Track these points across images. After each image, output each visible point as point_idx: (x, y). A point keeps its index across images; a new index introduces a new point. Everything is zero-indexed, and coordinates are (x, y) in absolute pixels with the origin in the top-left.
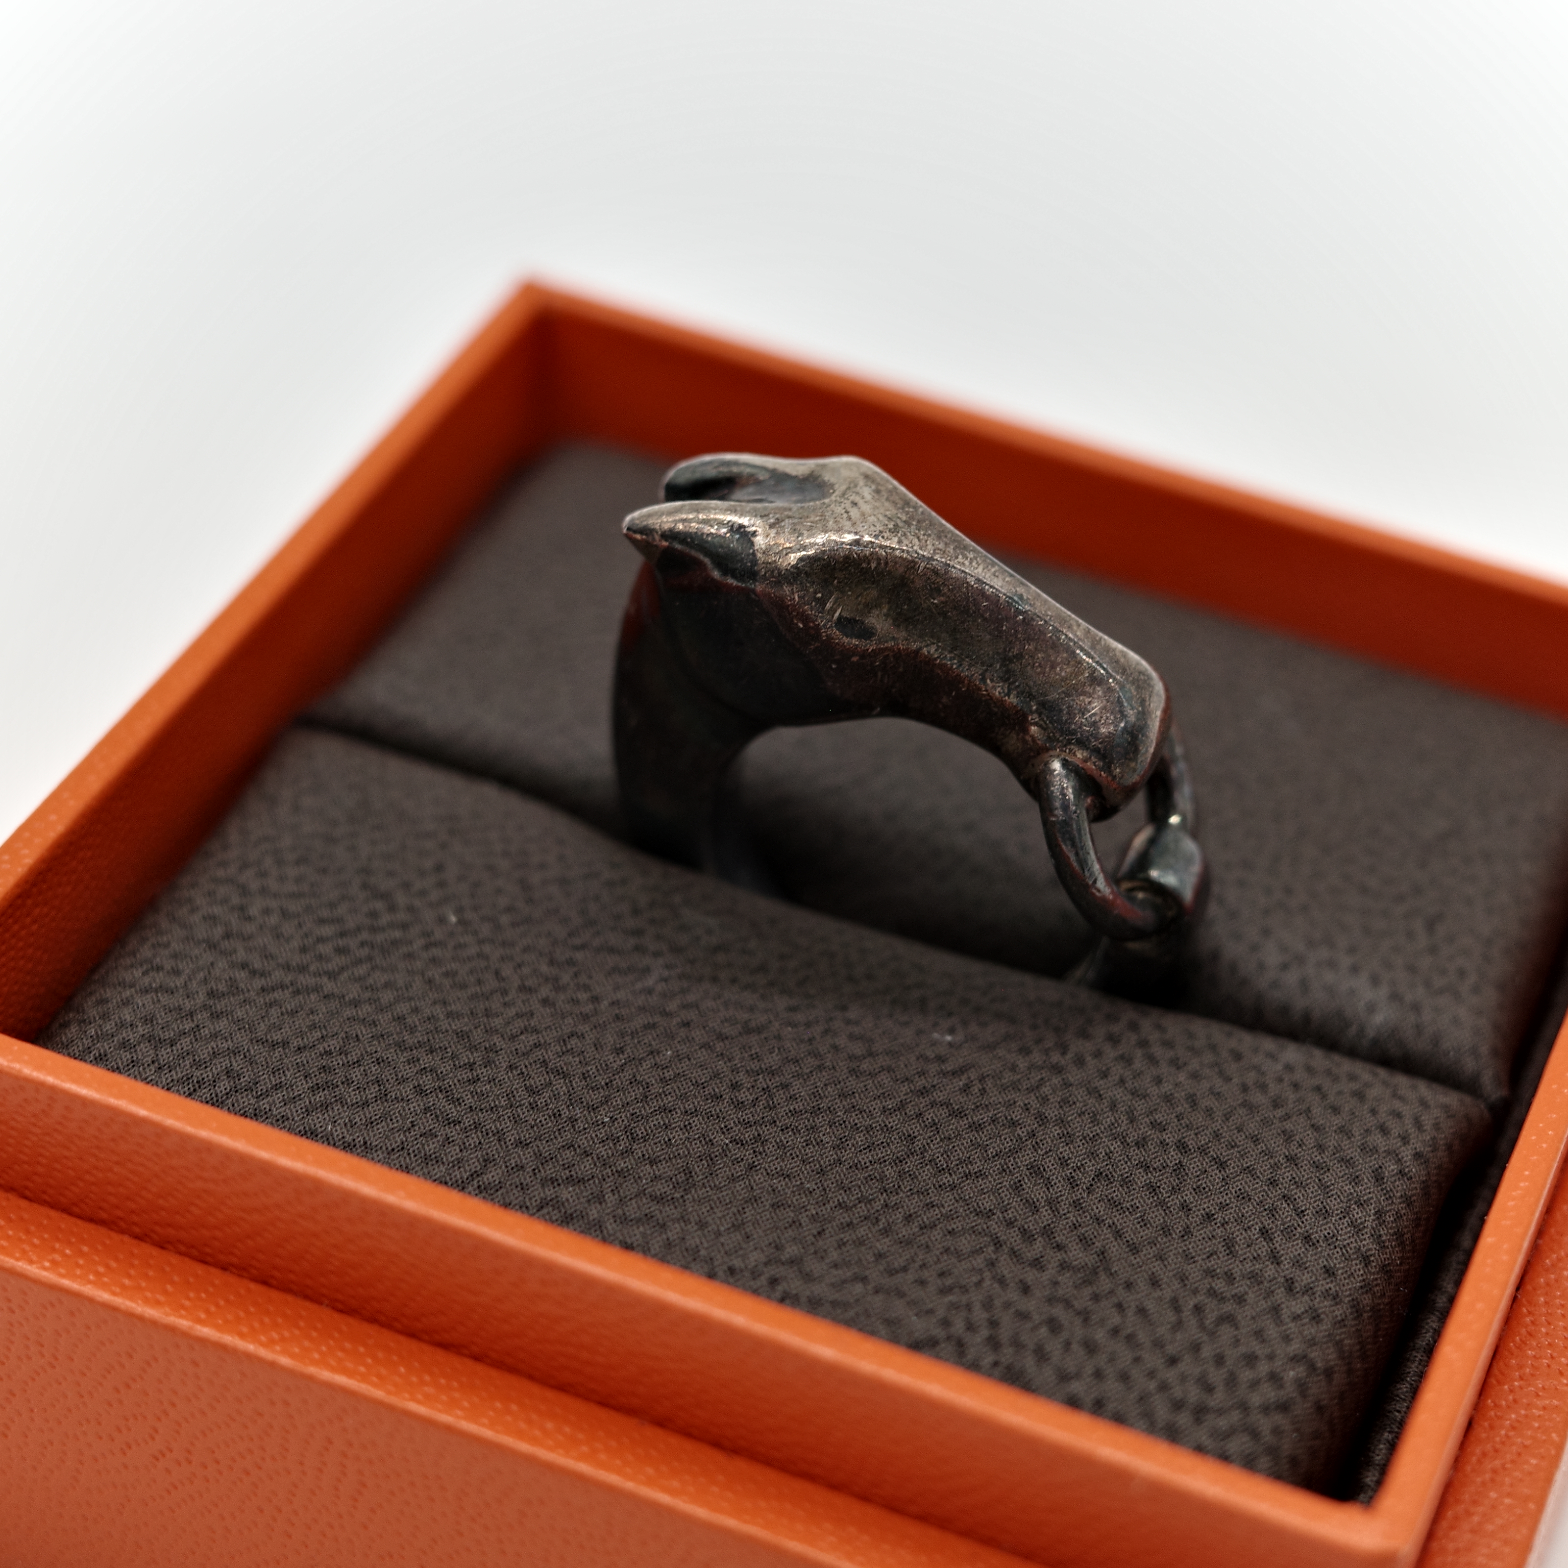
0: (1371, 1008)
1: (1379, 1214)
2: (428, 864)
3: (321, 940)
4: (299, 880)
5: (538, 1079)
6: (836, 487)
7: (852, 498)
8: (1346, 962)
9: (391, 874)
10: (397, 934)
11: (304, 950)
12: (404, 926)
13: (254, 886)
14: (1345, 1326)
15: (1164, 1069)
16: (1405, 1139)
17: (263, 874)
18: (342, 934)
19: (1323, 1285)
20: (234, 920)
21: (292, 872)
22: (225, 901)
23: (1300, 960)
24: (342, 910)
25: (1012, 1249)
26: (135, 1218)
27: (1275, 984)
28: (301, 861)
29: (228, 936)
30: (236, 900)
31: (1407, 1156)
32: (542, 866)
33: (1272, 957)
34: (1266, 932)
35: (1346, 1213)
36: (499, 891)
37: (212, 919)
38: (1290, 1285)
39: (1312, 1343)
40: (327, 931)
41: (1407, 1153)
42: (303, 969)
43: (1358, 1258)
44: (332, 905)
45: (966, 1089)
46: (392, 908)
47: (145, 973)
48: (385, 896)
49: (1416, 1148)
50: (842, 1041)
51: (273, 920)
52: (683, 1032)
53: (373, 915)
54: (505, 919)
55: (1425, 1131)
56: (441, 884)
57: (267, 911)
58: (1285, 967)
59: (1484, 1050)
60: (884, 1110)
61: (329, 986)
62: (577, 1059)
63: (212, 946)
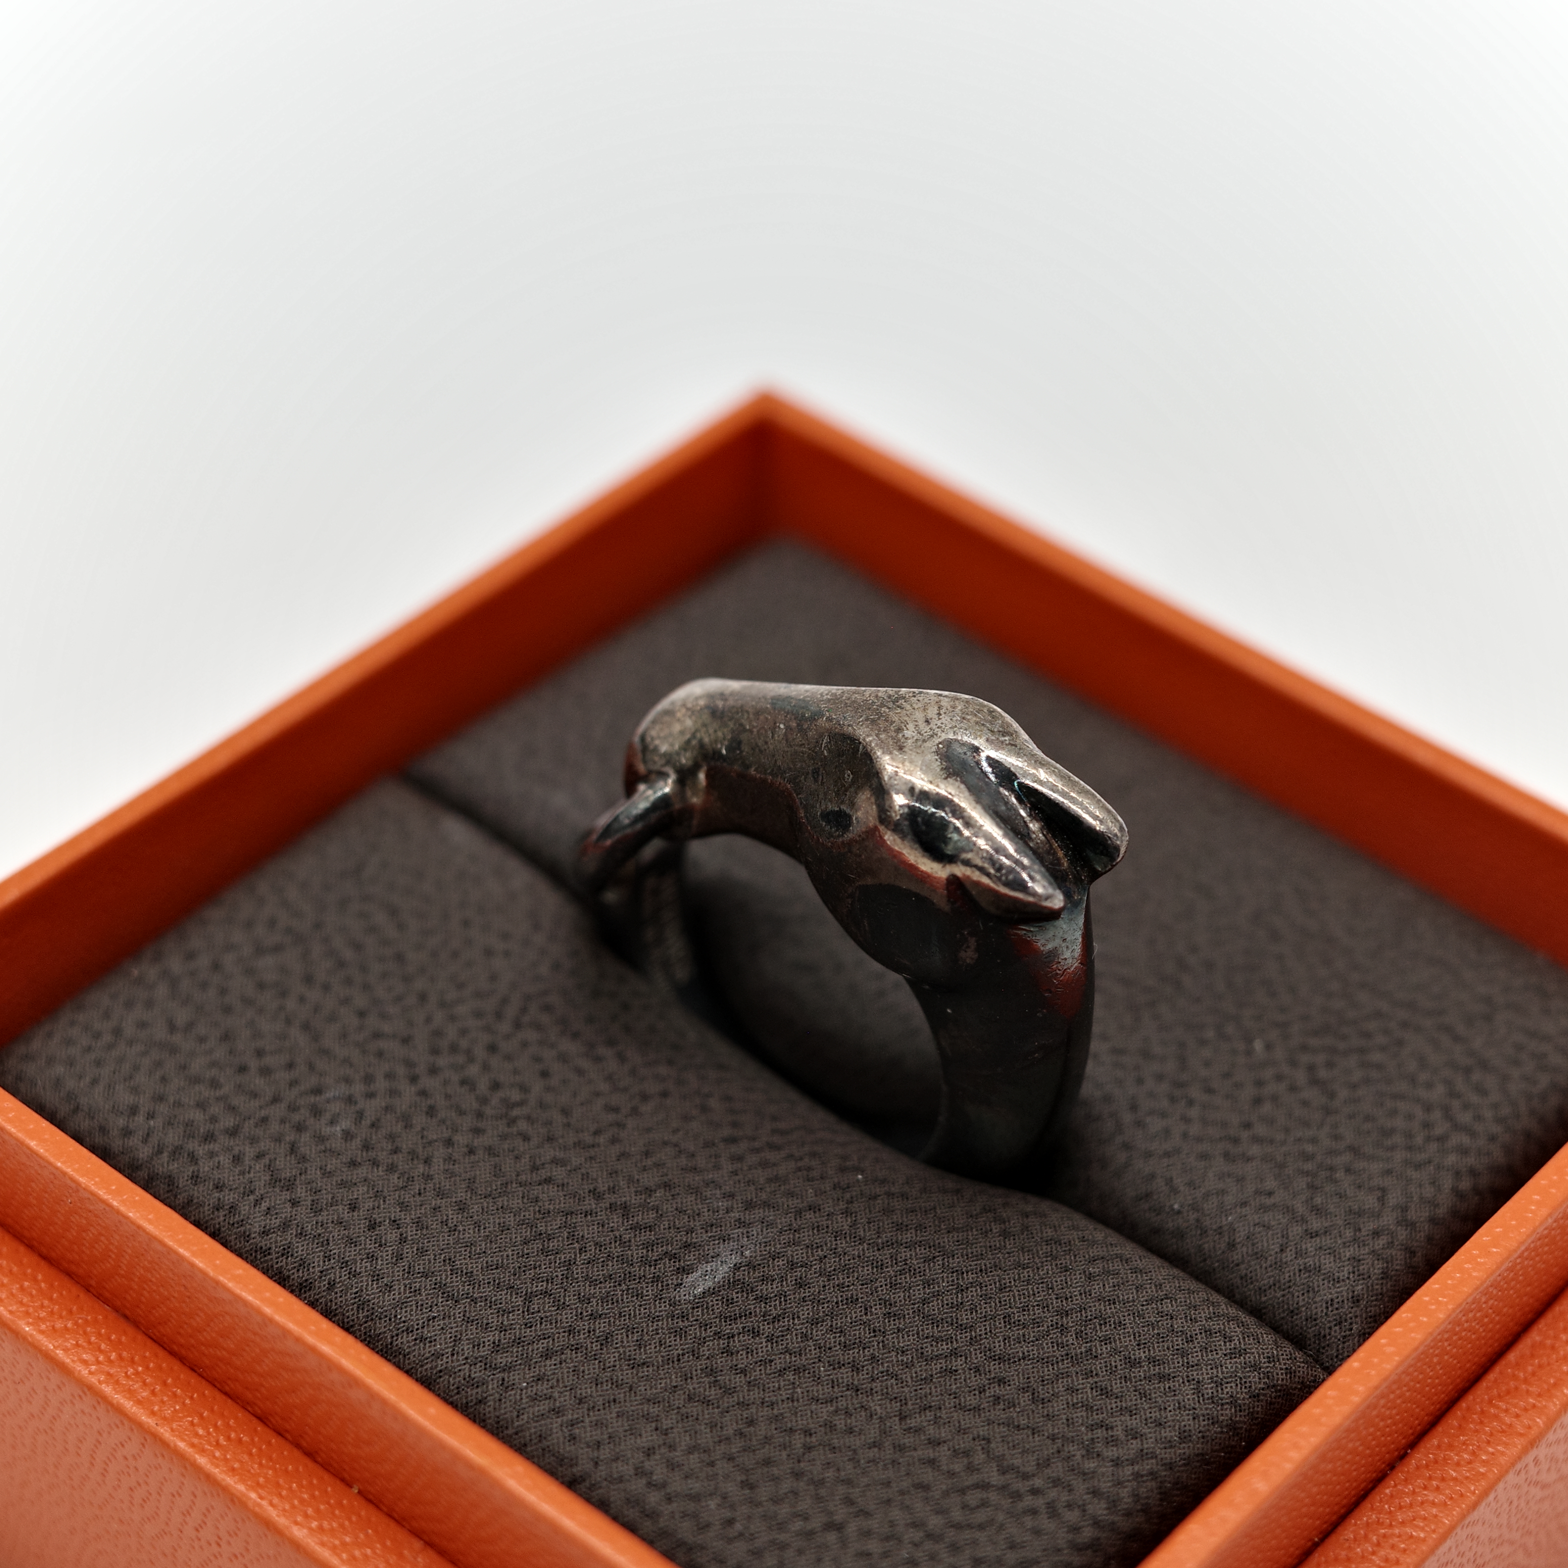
2: (1267, 1108)
3: (1383, 1049)
4: (1393, 1113)
6: (934, 749)
7: (927, 729)
9: (1305, 1103)
10: (1312, 1041)
11: (1400, 1043)
12: (1304, 1048)
13: (1436, 1116)
17: (1426, 1125)
18: (1362, 1051)
20: (1460, 1084)
21: (1399, 1123)
22: (1466, 1107)
24: (1357, 1075)
28: (1387, 1133)
29: (1468, 1071)
30: (1456, 1104)
32: (1160, 1077)
36: (1207, 1064)
37: (1482, 1091)
40: (1376, 1057)
42: (1405, 1025)
44: (1367, 1081)
46: (1311, 1068)
48: (1314, 1082)
51: (1423, 1077)
53: (1330, 1065)
54: (1210, 1034)
56: (1259, 1083)
57: (1429, 1086)
61: (1382, 1005)
63: (1484, 1065)
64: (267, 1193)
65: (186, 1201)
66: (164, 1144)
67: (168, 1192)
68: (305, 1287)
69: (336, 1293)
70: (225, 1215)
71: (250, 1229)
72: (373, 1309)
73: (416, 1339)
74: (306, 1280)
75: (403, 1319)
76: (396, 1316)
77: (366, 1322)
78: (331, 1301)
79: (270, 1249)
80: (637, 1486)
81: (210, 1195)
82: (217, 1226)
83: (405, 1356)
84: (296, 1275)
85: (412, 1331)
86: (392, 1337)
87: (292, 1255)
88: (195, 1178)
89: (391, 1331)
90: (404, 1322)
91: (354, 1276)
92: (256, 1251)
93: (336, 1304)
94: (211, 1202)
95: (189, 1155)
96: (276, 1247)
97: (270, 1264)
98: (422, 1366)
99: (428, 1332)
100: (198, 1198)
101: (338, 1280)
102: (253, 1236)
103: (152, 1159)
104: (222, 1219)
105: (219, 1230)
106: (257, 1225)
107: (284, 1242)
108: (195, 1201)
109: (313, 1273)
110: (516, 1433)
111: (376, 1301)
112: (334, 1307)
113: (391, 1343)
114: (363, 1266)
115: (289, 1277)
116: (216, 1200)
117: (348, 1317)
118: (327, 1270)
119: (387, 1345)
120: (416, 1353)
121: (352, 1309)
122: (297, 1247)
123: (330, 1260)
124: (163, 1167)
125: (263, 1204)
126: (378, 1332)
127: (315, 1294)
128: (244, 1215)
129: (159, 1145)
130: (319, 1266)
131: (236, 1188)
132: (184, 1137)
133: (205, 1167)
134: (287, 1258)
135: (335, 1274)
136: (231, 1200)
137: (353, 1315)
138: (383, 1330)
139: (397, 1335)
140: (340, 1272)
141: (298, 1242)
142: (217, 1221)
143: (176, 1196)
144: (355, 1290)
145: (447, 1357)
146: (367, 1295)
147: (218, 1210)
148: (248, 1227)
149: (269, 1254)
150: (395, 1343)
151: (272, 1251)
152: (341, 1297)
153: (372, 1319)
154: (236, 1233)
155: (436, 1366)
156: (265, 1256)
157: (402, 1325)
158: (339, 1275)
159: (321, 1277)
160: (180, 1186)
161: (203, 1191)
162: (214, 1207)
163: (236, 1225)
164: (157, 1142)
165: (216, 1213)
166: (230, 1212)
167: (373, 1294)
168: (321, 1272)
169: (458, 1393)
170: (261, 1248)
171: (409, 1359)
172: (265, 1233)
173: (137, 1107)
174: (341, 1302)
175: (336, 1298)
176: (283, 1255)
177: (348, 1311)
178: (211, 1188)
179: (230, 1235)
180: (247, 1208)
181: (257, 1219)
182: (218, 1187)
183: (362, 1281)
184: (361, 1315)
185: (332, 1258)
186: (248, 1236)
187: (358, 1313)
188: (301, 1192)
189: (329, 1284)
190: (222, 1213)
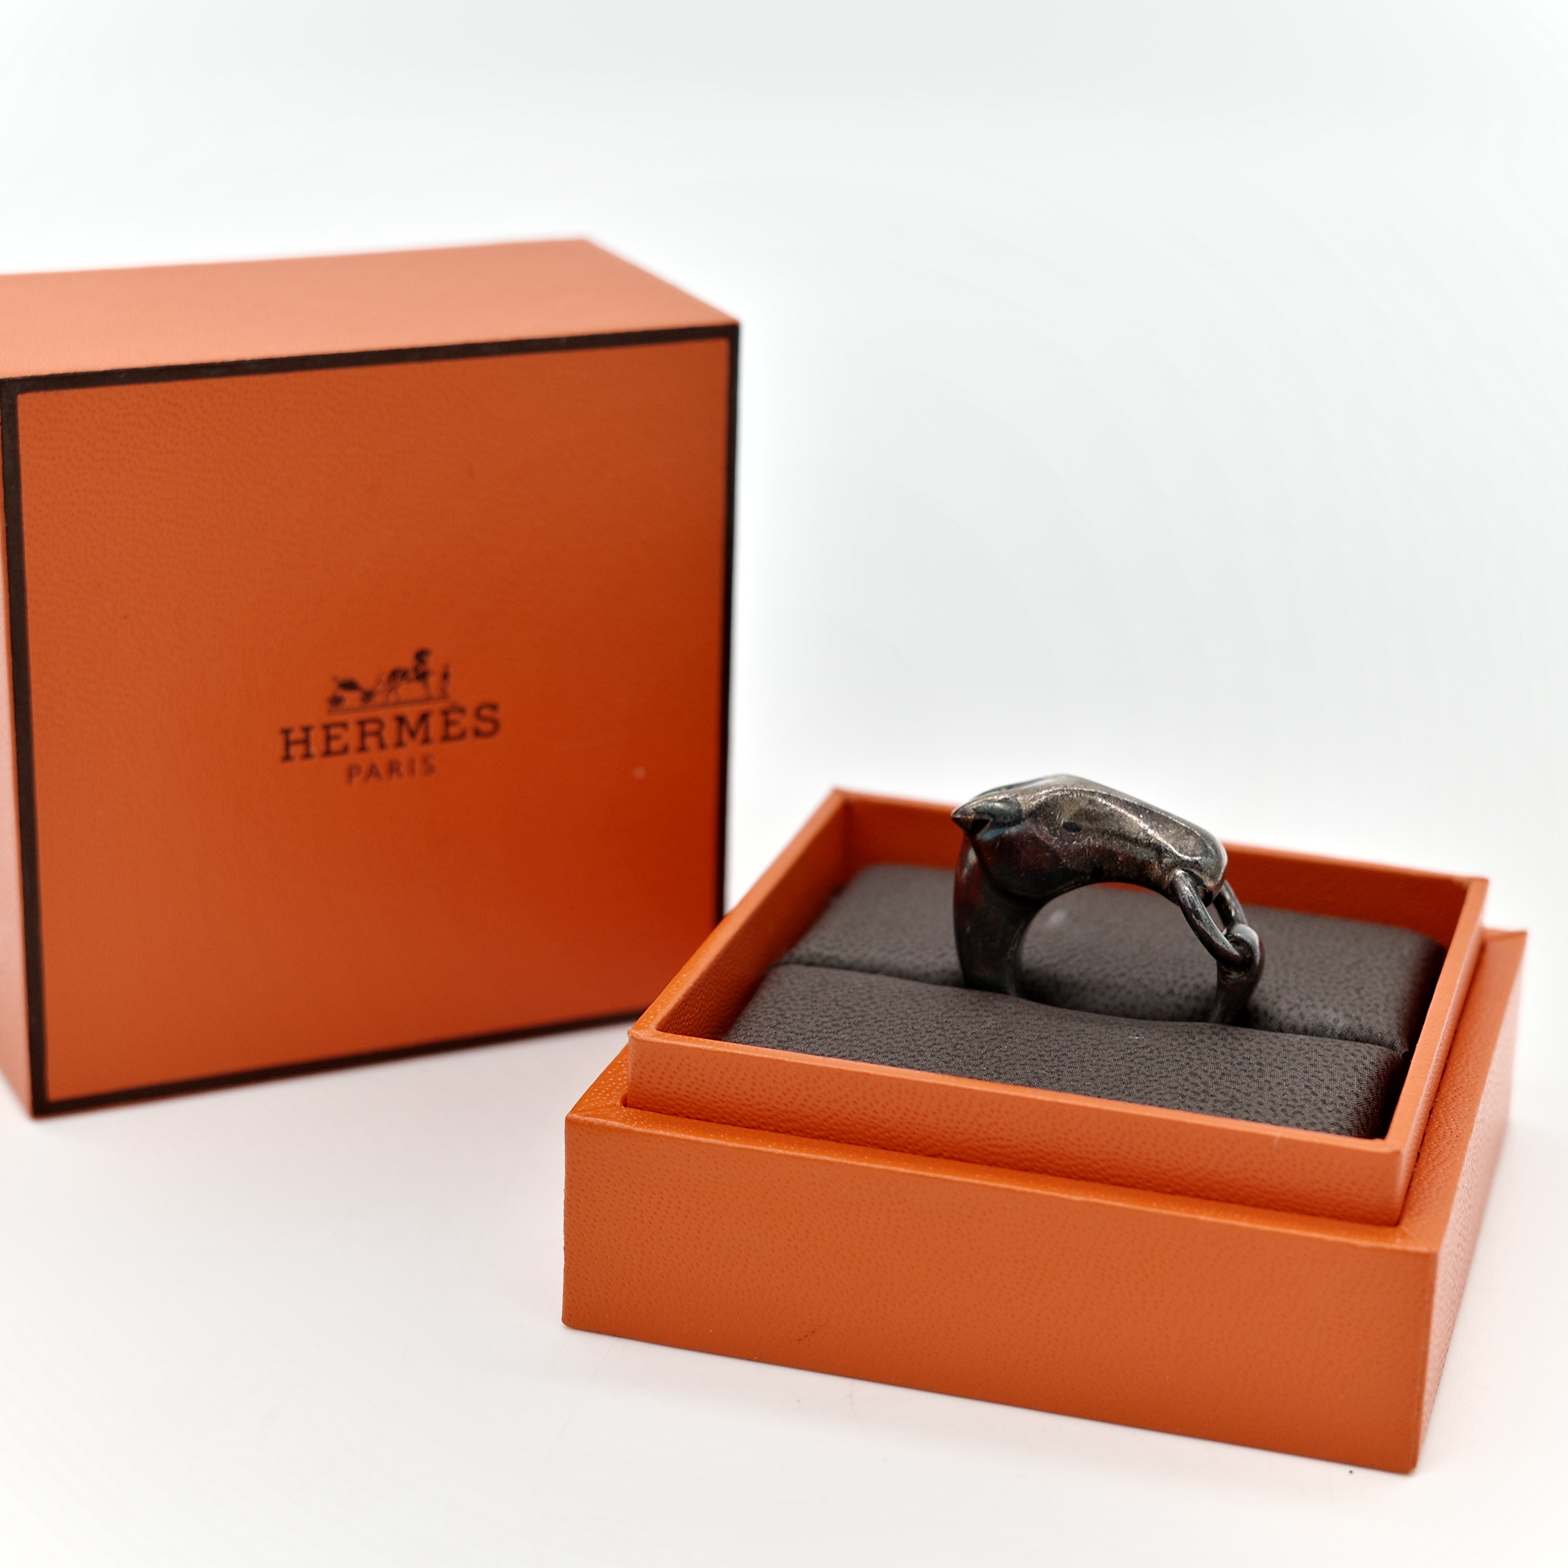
0: (1336, 1021)
1: (1359, 1080)
2: (865, 997)
3: (824, 1022)
4: (804, 1005)
5: (948, 1059)
8: (1320, 1005)
9: (848, 1001)
10: (860, 1019)
12: (862, 1016)
13: (785, 1007)
14: (1353, 1116)
15: (1243, 1041)
16: (1365, 1059)
17: (786, 1004)
18: (834, 1020)
19: (1339, 1102)
20: (779, 1018)
21: (800, 1003)
22: (772, 1013)
23: (1298, 1006)
24: (830, 1013)
25: (1190, 1097)
26: (770, 1121)
27: (1287, 1017)
28: (803, 999)
30: (777, 1013)
32: (921, 995)
33: (1284, 1007)
34: (1279, 997)
35: (1344, 1079)
38: (1324, 1102)
40: (826, 1019)
41: (1367, 1062)
43: (1353, 1094)
44: (824, 1012)
45: (1151, 1052)
46: (854, 1011)
47: (745, 1038)
48: (848, 1008)
49: (1371, 1061)
50: (1086, 1040)
51: (799, 1017)
52: (1010, 1040)
53: (846, 1014)
54: (909, 1012)
55: (1374, 1057)
56: (874, 1003)
57: (794, 1015)
58: (1291, 1009)
59: (1394, 1032)
60: (1115, 1060)
61: (835, 1036)
62: (963, 1052)
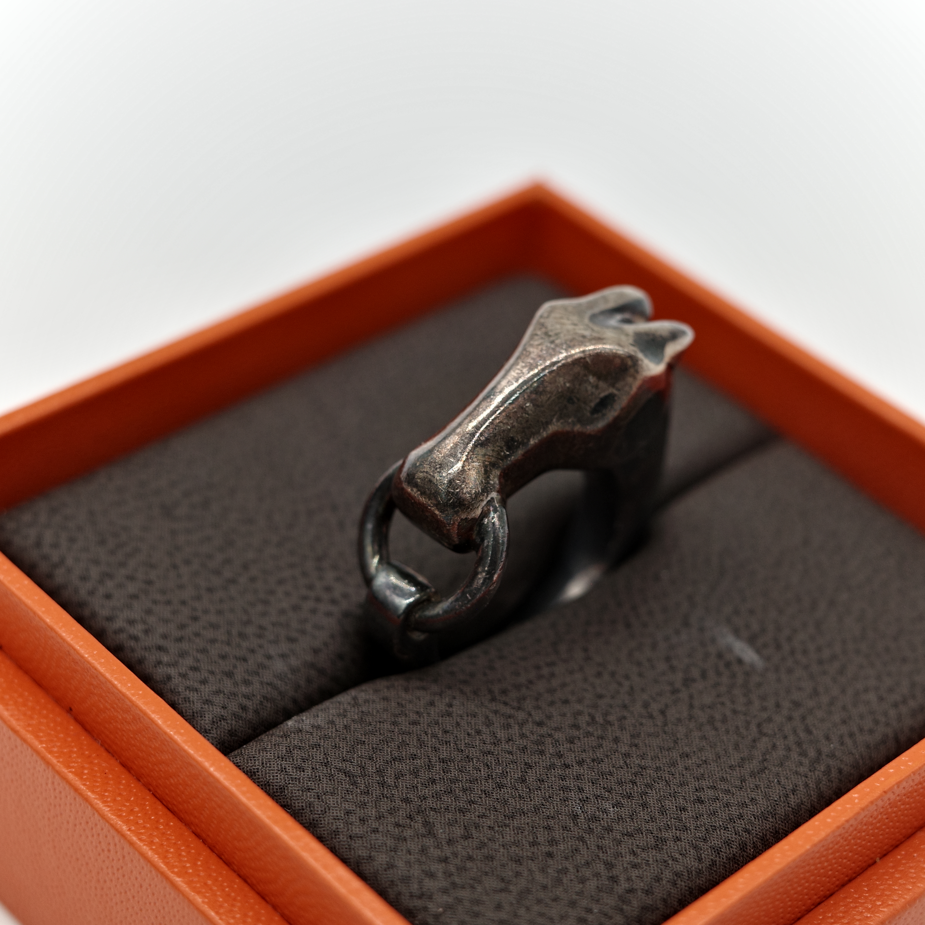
1: (136, 638)
16: (184, 676)
19: (101, 590)
31: (171, 670)
39: (69, 571)
49: (174, 678)
55: (185, 690)
64: (667, 853)
65: (663, 903)
66: (615, 906)
67: (652, 913)
68: (743, 847)
69: (753, 829)
70: (681, 881)
71: (695, 868)
72: (768, 812)
73: (793, 794)
74: (739, 845)
75: (778, 797)
76: (776, 801)
77: (776, 819)
78: (757, 834)
79: (712, 860)
80: (904, 710)
81: (663, 887)
82: (687, 888)
83: (802, 804)
84: (734, 850)
85: (787, 794)
86: (789, 807)
87: (720, 848)
88: (648, 892)
89: (784, 806)
90: (780, 797)
91: (742, 817)
92: (711, 869)
93: (759, 832)
94: (668, 886)
95: (627, 893)
96: (712, 856)
97: (722, 864)
98: (811, 796)
99: (789, 786)
100: (663, 894)
101: (744, 826)
102: (700, 867)
103: (626, 916)
104: (683, 883)
105: (689, 888)
106: (693, 864)
107: (710, 851)
108: (665, 897)
109: (736, 839)
110: (863, 759)
111: (763, 809)
112: (761, 834)
113: (793, 809)
114: (734, 811)
115: (734, 855)
116: (668, 884)
117: (770, 828)
118: (735, 830)
119: (793, 812)
120: (803, 797)
121: (766, 823)
122: (715, 844)
123: (728, 828)
124: (634, 911)
125: (677, 856)
126: (783, 814)
127: (750, 843)
128: (684, 869)
129: (616, 910)
130: (731, 834)
131: (661, 870)
132: (611, 894)
133: (639, 885)
134: (721, 851)
135: (739, 827)
136: (671, 874)
137: (769, 824)
138: (783, 810)
139: (788, 804)
140: (738, 824)
141: (711, 843)
142: (684, 887)
143: (658, 909)
144: (753, 818)
145: (808, 780)
146: (758, 812)
147: (676, 884)
148: (693, 868)
149: (716, 861)
150: (793, 807)
151: (714, 859)
152: (756, 828)
153: (775, 814)
154: (696, 878)
155: (813, 788)
156: (716, 865)
157: (782, 799)
158: (740, 825)
159: (739, 836)
160: (651, 903)
161: (659, 890)
162: (673, 886)
163: (690, 876)
164: (614, 910)
165: (678, 886)
166: (680, 877)
167: (757, 809)
168: (736, 834)
169: (832, 782)
170: (710, 865)
171: (805, 802)
172: (700, 860)
173: (579, 918)
174: (759, 828)
175: (756, 831)
176: (719, 854)
177: (766, 827)
178: (658, 884)
179: (696, 882)
180: (678, 866)
181: (689, 862)
182: (658, 879)
183: (747, 813)
184: (771, 820)
185: (726, 826)
186: (700, 871)
187: (769, 821)
188: (668, 835)
189: (745, 832)
190: (679, 882)
